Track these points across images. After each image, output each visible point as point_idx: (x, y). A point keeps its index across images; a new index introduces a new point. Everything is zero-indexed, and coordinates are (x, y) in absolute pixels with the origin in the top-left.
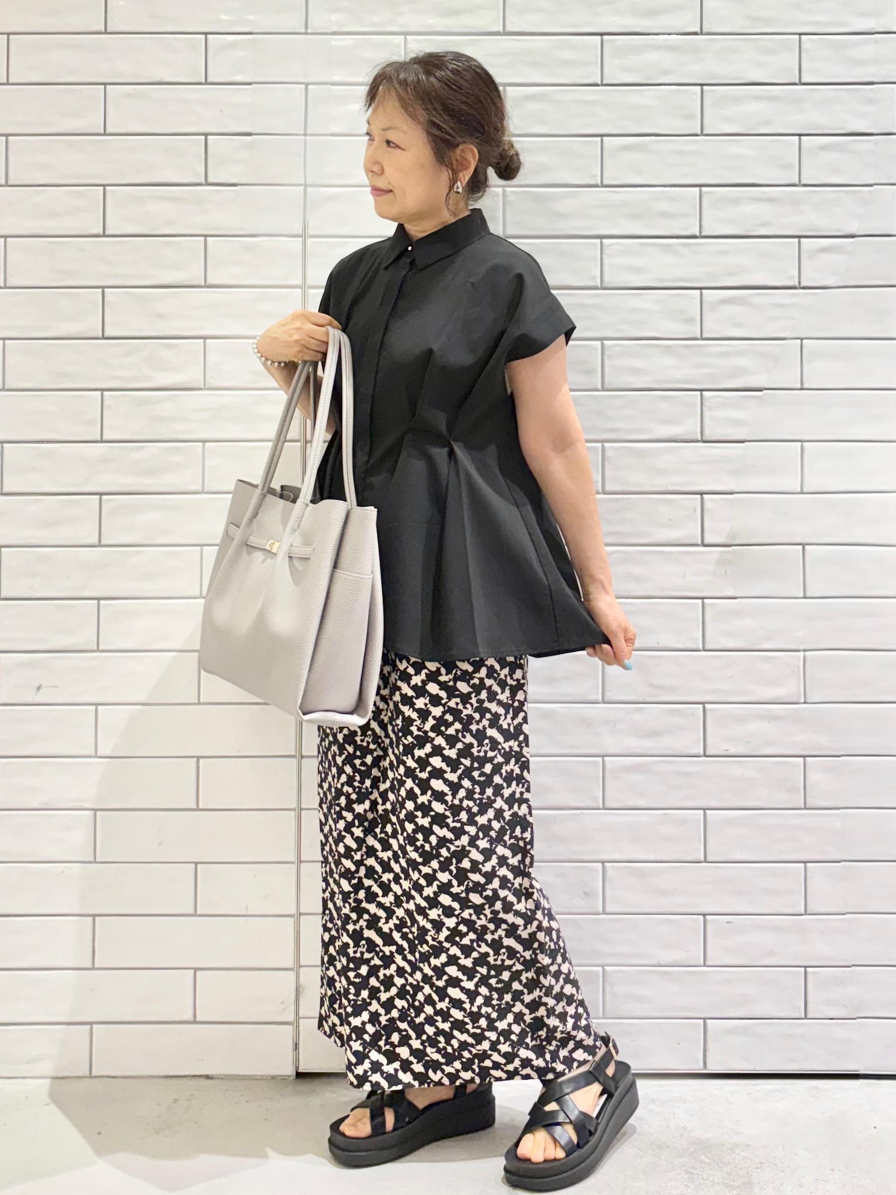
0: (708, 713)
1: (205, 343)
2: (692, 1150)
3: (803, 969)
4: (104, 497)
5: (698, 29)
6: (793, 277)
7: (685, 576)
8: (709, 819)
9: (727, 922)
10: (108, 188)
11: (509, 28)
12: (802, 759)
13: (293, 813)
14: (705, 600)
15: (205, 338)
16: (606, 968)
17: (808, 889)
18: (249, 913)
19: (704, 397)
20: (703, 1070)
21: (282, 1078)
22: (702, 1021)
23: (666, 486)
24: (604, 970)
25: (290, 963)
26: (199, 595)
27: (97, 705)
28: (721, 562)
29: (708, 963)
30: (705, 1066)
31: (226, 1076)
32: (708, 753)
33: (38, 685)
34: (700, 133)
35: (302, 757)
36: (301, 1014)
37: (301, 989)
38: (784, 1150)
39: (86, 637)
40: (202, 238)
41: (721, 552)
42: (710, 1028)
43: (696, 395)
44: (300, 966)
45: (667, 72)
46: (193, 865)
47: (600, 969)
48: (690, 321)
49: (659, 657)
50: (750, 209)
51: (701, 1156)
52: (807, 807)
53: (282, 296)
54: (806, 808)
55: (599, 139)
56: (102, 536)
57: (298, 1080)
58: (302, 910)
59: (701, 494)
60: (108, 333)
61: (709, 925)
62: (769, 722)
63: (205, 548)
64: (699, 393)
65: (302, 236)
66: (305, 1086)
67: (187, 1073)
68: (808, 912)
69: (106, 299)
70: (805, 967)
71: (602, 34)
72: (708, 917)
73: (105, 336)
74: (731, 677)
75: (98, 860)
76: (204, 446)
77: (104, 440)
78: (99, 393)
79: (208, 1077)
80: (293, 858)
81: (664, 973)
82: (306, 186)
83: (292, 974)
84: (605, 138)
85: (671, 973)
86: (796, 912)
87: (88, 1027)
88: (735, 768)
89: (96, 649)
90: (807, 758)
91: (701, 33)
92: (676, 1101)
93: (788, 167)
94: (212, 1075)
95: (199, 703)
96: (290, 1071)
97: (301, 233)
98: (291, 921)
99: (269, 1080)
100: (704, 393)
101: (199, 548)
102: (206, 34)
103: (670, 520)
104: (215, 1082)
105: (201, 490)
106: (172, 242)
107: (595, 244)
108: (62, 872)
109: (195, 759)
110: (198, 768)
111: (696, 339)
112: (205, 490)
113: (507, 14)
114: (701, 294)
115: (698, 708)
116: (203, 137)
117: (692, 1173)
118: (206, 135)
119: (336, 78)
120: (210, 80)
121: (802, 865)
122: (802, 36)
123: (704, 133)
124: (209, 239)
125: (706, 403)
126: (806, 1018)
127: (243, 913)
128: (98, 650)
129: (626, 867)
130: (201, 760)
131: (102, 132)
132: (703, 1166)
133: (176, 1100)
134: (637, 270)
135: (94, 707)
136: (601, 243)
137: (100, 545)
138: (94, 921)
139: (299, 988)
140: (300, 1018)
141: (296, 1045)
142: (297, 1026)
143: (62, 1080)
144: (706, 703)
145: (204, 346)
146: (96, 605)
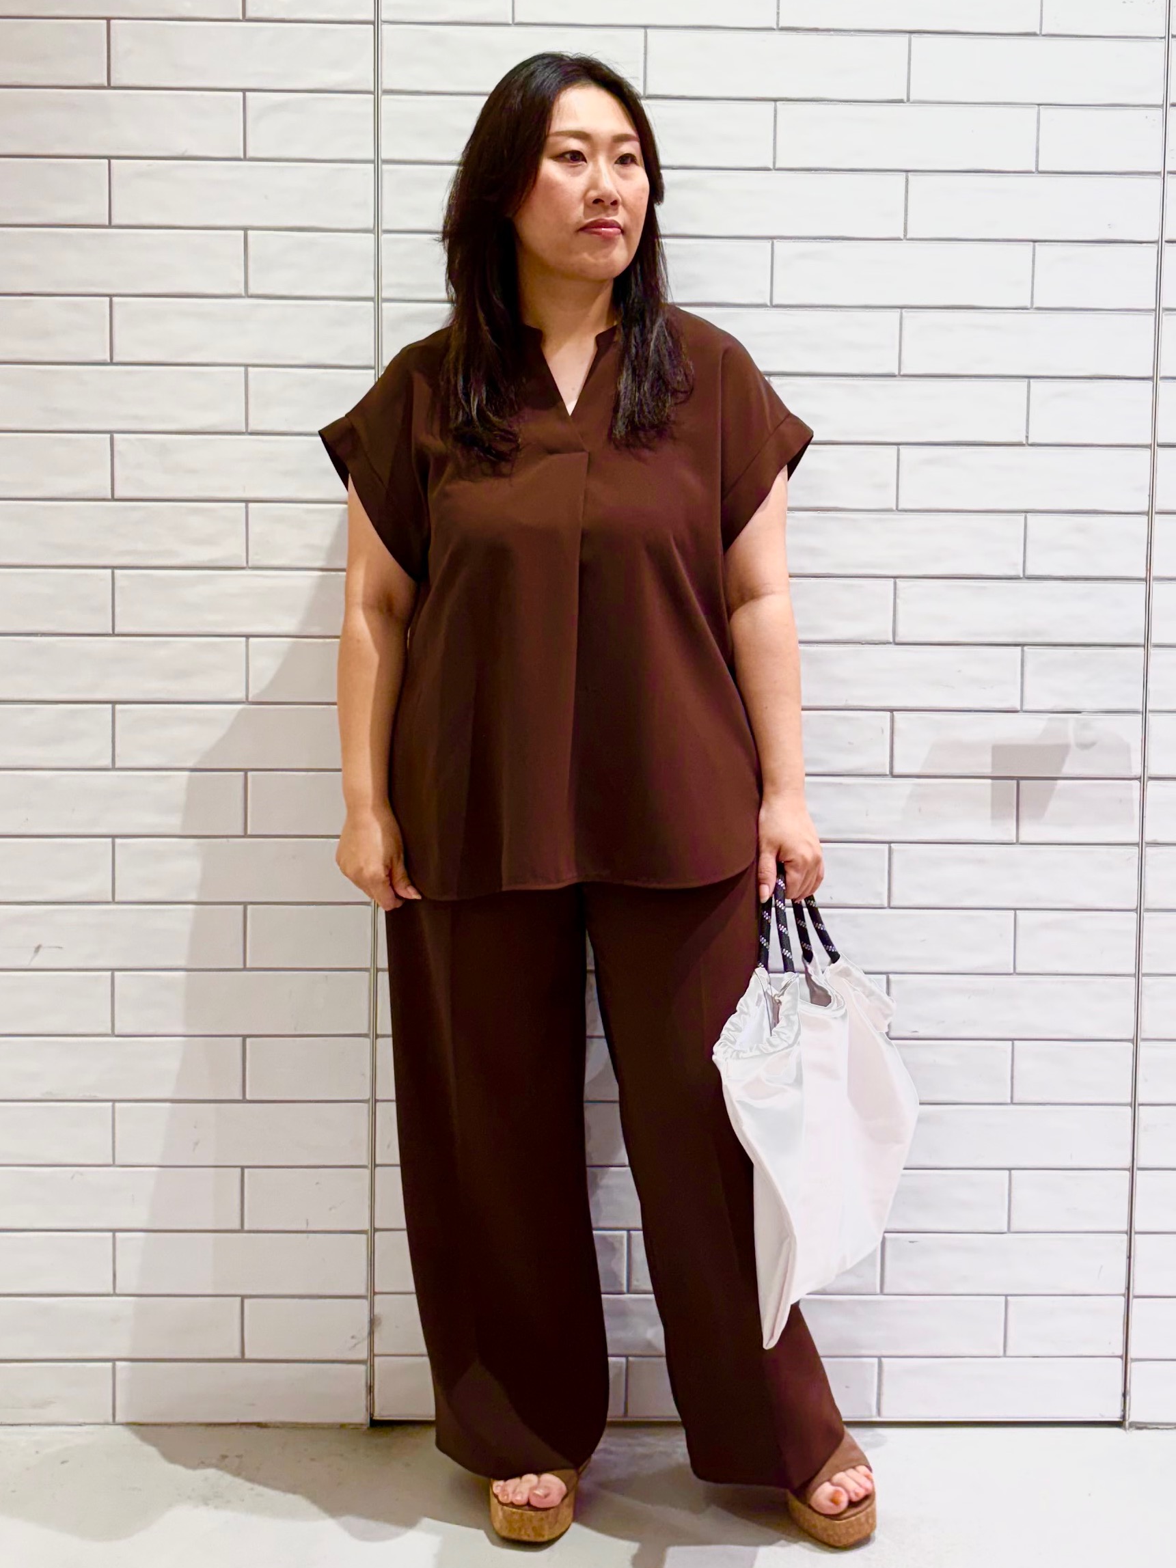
0: (894, 987)
1: (247, 507)
3: (1004, 1297)
4: (118, 707)
6: (1017, 431)
7: (867, 815)
9: (910, 1242)
10: (115, 299)
12: (1011, 1042)
13: (365, 1106)
14: (892, 845)
15: (247, 501)
17: (1013, 1202)
18: (309, 1229)
19: (898, 587)
20: (876, 1417)
21: (351, 1427)
22: (876, 1360)
23: (847, 700)
25: (362, 1291)
26: (243, 833)
27: (113, 970)
28: (913, 798)
29: (886, 1291)
30: (879, 1413)
31: (283, 1423)
33: (36, 945)
35: (377, 1036)
36: (376, 1351)
37: (376, 1323)
39: (98, 885)
40: (242, 369)
41: (917, 785)
42: (886, 1368)
44: (375, 1293)
45: (860, 154)
46: (239, 1170)
48: (883, 485)
49: (831, 916)
50: (965, 339)
52: (1014, 1102)
54: (1012, 1103)
55: (769, 242)
56: (117, 759)
57: (371, 1430)
58: (377, 1225)
59: (892, 711)
60: (118, 494)
61: (889, 1246)
62: (969, 998)
63: (250, 774)
64: (892, 581)
66: (383, 1439)
67: (234, 1420)
68: (1012, 1230)
69: (116, 448)
70: (1006, 1296)
71: (775, 100)
72: (886, 1235)
73: (115, 498)
74: (924, 940)
75: (117, 1163)
76: (247, 642)
77: (116, 632)
78: (109, 571)
79: (260, 1425)
80: (365, 1160)
81: (831, 1302)
82: (379, 301)
83: (365, 1304)
84: (776, 242)
85: (840, 1303)
86: (998, 1231)
87: (109, 1365)
88: (926, 1054)
89: (110, 899)
90: (1016, 1042)
91: (908, 101)
93: (1018, 283)
94: (266, 1423)
95: (245, 969)
96: (361, 1417)
97: (372, 363)
98: (364, 1237)
99: (338, 1428)
100: (899, 581)
101: (242, 774)
102: (244, 91)
103: (850, 743)
104: (270, 1430)
105: (244, 700)
106: (202, 375)
108: (72, 1177)
109: (241, 1038)
110: (244, 1049)
111: (889, 511)
112: (250, 700)
114: (899, 452)
116: (241, 233)
118: (246, 229)
120: (250, 154)
121: (1006, 1172)
123: (909, 236)
124: (250, 369)
125: (900, 593)
126: (1005, 1356)
127: (304, 1228)
128: (114, 902)
131: (107, 223)
135: (109, 973)
137: (114, 768)
138: (114, 1237)
139: (374, 1319)
140: (374, 1355)
141: (370, 1386)
142: (371, 1365)
143: (79, 1428)
144: (890, 973)
145: (247, 513)
146: (111, 845)
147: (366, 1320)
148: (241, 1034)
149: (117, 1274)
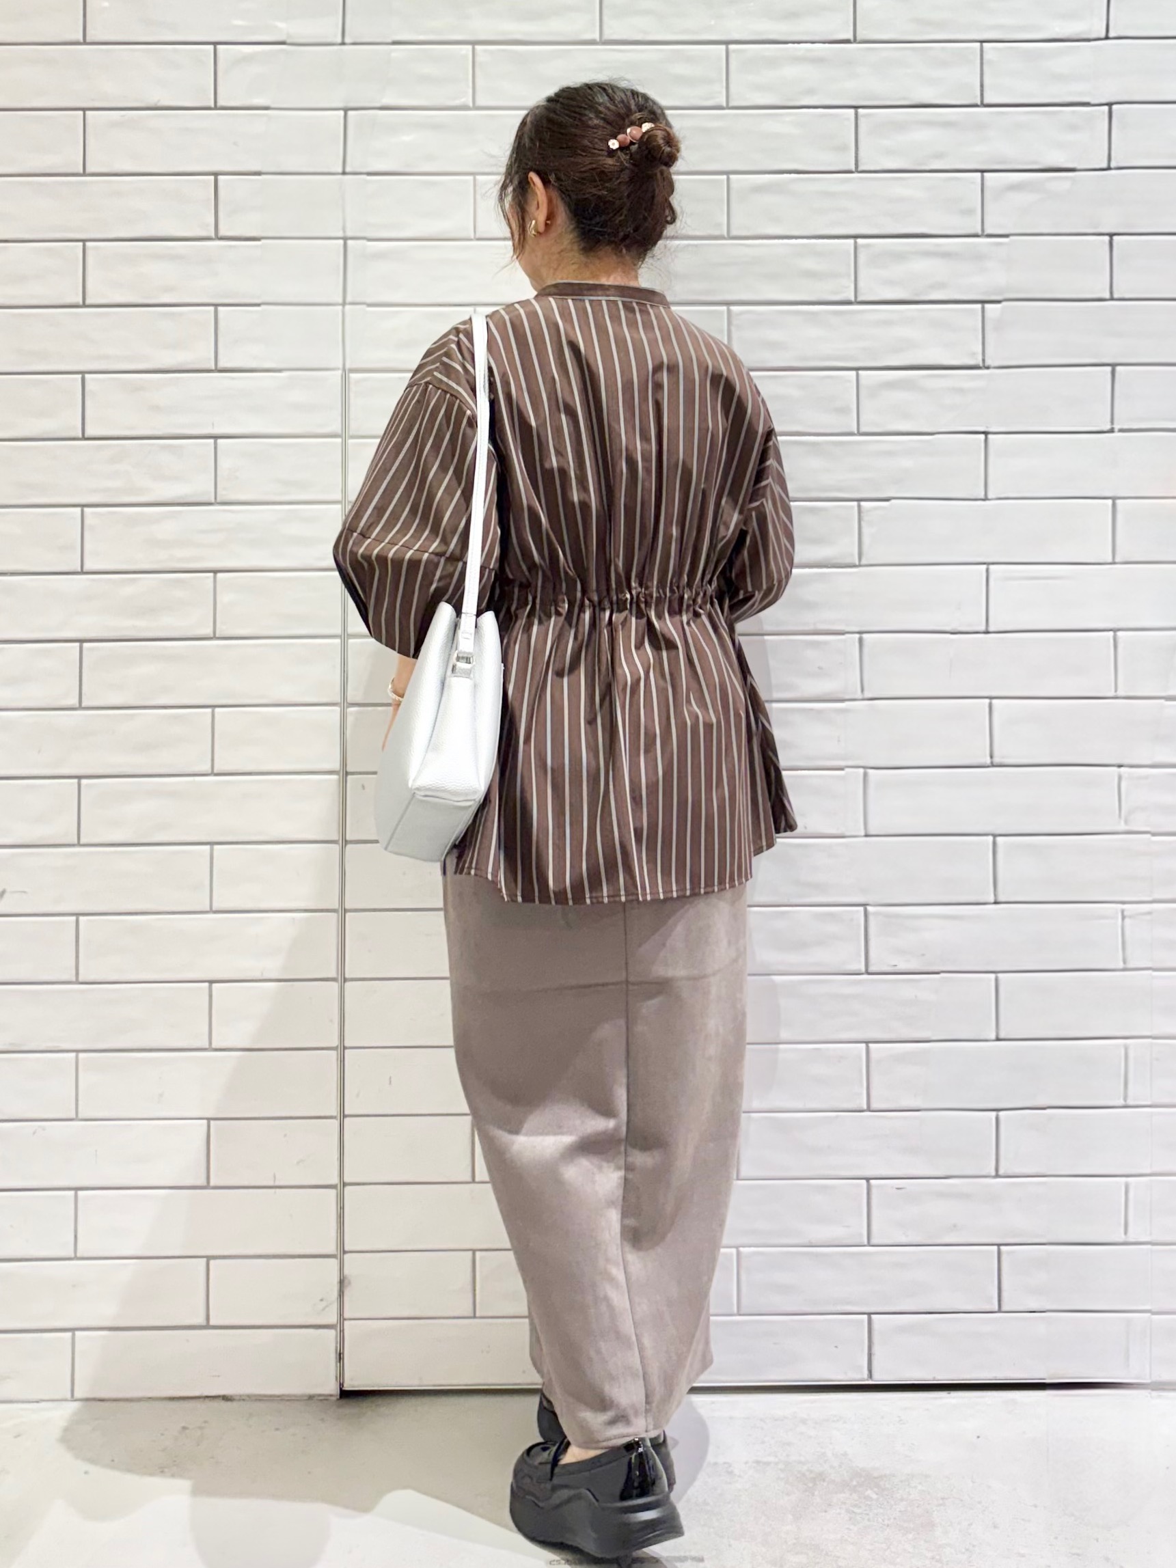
0: (871, 919)
1: (215, 444)
2: (854, 1483)
3: (996, 1247)
4: (85, 645)
5: (850, 36)
6: (974, 354)
8: (873, 1055)
9: (897, 1189)
10: (88, 244)
11: (607, 36)
12: (993, 976)
13: (334, 1053)
14: (868, 771)
15: (216, 437)
16: (741, 1249)
18: (277, 1183)
19: (862, 509)
20: (867, 1380)
21: (322, 1398)
22: (865, 1317)
23: (814, 625)
24: (738, 1253)
25: (331, 1248)
26: (210, 771)
27: (77, 915)
29: (874, 1241)
30: (870, 1375)
31: (249, 1396)
32: (871, 969)
34: (854, 169)
35: (345, 980)
36: (346, 1315)
37: (346, 1282)
38: (973, 1482)
39: (63, 827)
40: (212, 308)
42: (876, 1326)
43: (852, 507)
44: (345, 1252)
45: (811, 92)
46: (205, 1122)
47: (734, 1251)
48: (843, 411)
49: (806, 846)
50: (921, 266)
51: (867, 1490)
52: (1000, 1038)
53: (317, 381)
54: (998, 1040)
55: (725, 177)
56: (83, 699)
57: (341, 1401)
58: (347, 1180)
59: (860, 633)
60: (89, 433)
61: (874, 1192)
63: (217, 710)
64: (855, 503)
65: (340, 305)
66: (351, 1408)
67: (197, 1394)
68: (1001, 1173)
69: (87, 388)
70: (999, 1245)
71: (727, 43)
72: (872, 1181)
73: (86, 436)
75: (80, 1116)
76: (215, 578)
77: (84, 570)
78: (79, 510)
79: (226, 1398)
80: (334, 1111)
81: (817, 1255)
82: (345, 239)
83: (334, 1263)
84: (732, 177)
85: (826, 1255)
86: (985, 1174)
87: (69, 1334)
88: (906, 989)
89: (76, 842)
90: (1000, 975)
91: (855, 41)
92: (834, 1421)
93: (969, 212)
94: (231, 1396)
95: (211, 911)
96: (332, 1388)
97: (339, 300)
98: (333, 1192)
99: (305, 1401)
100: (863, 503)
101: (209, 710)
102: (215, 44)
103: (820, 668)
104: (235, 1404)
105: (212, 636)
106: (173, 314)
107: (721, 313)
108: (34, 1133)
110: (211, 996)
111: (851, 434)
112: (217, 636)
113: (605, 18)
114: (858, 375)
115: (857, 911)
116: (212, 178)
117: (853, 1512)
118: (216, 174)
119: (386, 101)
120: (221, 103)
121: (994, 1112)
122: (984, 44)
123: (861, 168)
124: (220, 308)
125: (865, 517)
126: (1000, 1311)
127: (271, 1183)
128: (79, 844)
129: (766, 1118)
130: (215, 986)
131: (81, 171)
132: (869, 1503)
133: (184, 1428)
134: (773, 346)
135: (74, 918)
136: (729, 311)
137: (80, 708)
138: (76, 1196)
139: (343, 1280)
140: (344, 1319)
141: (340, 1354)
142: (343, 1330)
143: (35, 1404)
144: (868, 905)
145: (216, 448)
146: (76, 786)
147: (336, 1280)
148: (205, 979)
149: (79, 1236)
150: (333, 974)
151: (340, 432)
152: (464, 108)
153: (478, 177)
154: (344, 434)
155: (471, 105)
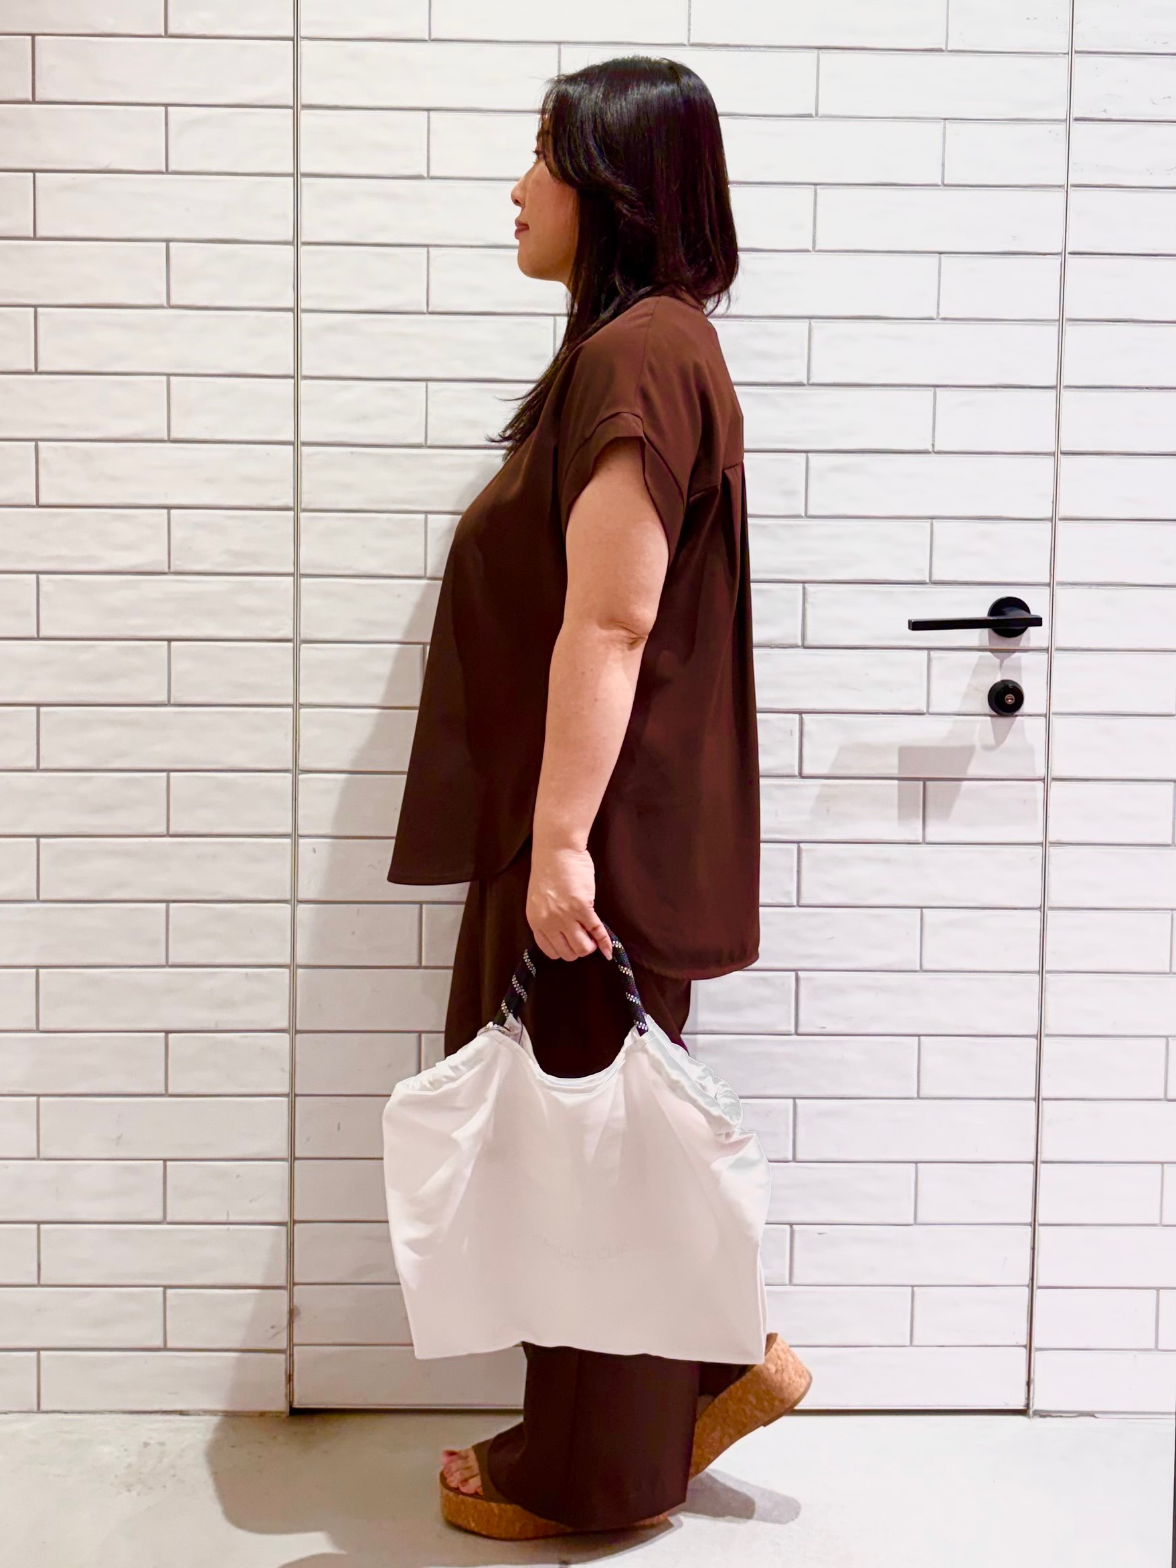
0: (802, 984)
1: (169, 514)
3: (910, 1288)
4: (43, 709)
7: (776, 815)
8: (799, 1109)
9: (819, 1234)
12: (916, 1039)
13: (285, 1099)
14: (801, 845)
15: (169, 508)
17: (919, 1195)
19: (807, 592)
21: (271, 1415)
25: (282, 1282)
26: (165, 832)
27: (37, 967)
28: (821, 798)
29: (795, 1281)
31: (204, 1411)
32: (801, 1030)
34: (811, 249)
35: (296, 1032)
36: (296, 1340)
37: (295, 1312)
39: (23, 884)
40: (164, 378)
41: (825, 785)
44: (294, 1284)
45: (770, 168)
46: (161, 1162)
48: (792, 494)
52: (921, 1096)
53: (268, 454)
54: (919, 1098)
56: (41, 760)
57: (290, 1418)
58: (297, 1217)
59: (800, 713)
60: (42, 502)
61: (797, 1236)
62: (876, 994)
63: (172, 774)
65: (293, 377)
66: (301, 1426)
67: (156, 1408)
69: (41, 456)
70: (913, 1286)
72: (795, 1227)
74: (833, 938)
75: (42, 1156)
76: (169, 646)
77: (41, 636)
78: (34, 576)
79: (182, 1413)
80: (284, 1153)
82: (297, 311)
83: (284, 1294)
86: (905, 1222)
87: (34, 1354)
88: (832, 1049)
89: (35, 898)
90: (922, 1038)
93: (924, 295)
94: (188, 1411)
95: (167, 965)
96: (281, 1406)
97: (291, 372)
98: (283, 1229)
99: (258, 1416)
100: (807, 586)
101: (165, 774)
102: (166, 105)
104: (191, 1418)
105: (167, 703)
106: (125, 383)
111: (798, 516)
112: (172, 702)
114: (807, 458)
115: (790, 977)
116: (164, 245)
118: (168, 241)
120: (172, 167)
121: (914, 1165)
123: (817, 248)
124: (172, 378)
126: (911, 1345)
127: (223, 1218)
128: (38, 900)
130: (171, 1036)
131: (32, 235)
133: (146, 1444)
135: (34, 970)
137: (38, 769)
138: (39, 1229)
139: (293, 1310)
140: (293, 1345)
141: (289, 1376)
142: (292, 1354)
143: (4, 1416)
144: (799, 970)
145: (169, 519)
146: (35, 845)
147: (286, 1309)
148: (163, 1030)
149: (42, 1266)
150: (284, 1024)
151: (291, 504)
152: (419, 177)
153: (430, 249)
154: (295, 508)
155: (425, 175)
